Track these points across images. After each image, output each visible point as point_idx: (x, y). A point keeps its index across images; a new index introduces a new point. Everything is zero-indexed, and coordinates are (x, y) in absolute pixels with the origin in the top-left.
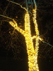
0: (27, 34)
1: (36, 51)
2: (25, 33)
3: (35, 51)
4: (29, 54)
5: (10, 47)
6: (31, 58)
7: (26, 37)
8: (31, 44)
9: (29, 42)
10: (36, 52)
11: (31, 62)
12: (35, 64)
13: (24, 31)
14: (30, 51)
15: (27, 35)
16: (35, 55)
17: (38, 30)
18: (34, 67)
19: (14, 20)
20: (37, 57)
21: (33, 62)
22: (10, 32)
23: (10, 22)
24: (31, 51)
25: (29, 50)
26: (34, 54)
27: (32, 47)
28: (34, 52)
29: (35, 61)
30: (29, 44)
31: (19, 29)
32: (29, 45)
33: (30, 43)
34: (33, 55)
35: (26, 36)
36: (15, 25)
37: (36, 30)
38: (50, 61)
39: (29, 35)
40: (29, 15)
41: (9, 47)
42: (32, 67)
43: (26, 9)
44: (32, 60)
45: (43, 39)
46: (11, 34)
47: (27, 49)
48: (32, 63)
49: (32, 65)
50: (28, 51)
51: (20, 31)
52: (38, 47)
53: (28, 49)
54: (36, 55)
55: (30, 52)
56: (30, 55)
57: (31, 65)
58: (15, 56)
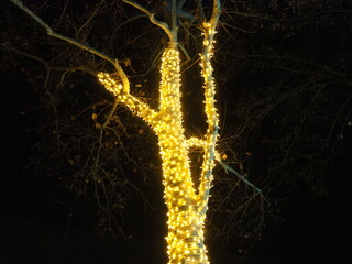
0: (169, 122)
1: (202, 193)
2: (158, 118)
3: (197, 193)
4: (169, 204)
5: (87, 181)
6: (179, 218)
7: (164, 136)
8: (182, 161)
9: (176, 155)
10: (202, 198)
11: (179, 237)
12: (194, 245)
13: (154, 113)
14: (177, 189)
15: (168, 126)
16: (196, 208)
17: (214, 109)
18: (192, 255)
19: (117, 66)
20: (205, 216)
21: (188, 235)
22: (94, 116)
23: (100, 75)
24: (182, 193)
25: (174, 185)
26: (194, 202)
27: (184, 174)
28: (195, 197)
29: (194, 234)
30: (173, 162)
31: (136, 103)
32: (172, 167)
33: (176, 159)
34: (191, 207)
35: (164, 132)
36: (120, 87)
37: (207, 110)
38: (240, 251)
39: (174, 128)
40: (178, 53)
41: (84, 178)
42: (181, 257)
43: (170, 28)
44: (184, 229)
45: (225, 156)
46: (98, 125)
47: (165, 183)
48: (181, 241)
49: (183, 248)
50: (168, 192)
51: (137, 109)
52: (212, 178)
53: (170, 182)
54: (200, 209)
55: (176, 194)
56: (177, 209)
57: (179, 250)
58: (103, 220)
